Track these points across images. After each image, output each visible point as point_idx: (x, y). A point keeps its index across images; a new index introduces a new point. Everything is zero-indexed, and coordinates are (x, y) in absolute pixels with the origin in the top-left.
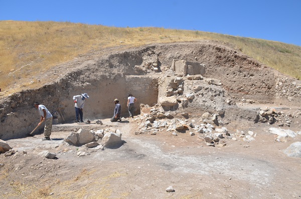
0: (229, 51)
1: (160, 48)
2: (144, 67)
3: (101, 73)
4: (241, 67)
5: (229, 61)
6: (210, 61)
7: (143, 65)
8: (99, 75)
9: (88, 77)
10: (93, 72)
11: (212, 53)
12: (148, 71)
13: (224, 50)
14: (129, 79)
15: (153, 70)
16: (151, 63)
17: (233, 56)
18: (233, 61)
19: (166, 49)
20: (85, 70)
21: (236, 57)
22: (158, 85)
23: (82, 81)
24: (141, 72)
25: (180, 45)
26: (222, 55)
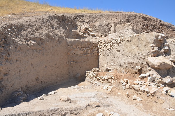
0: (154, 20)
1: (88, 17)
2: (80, 31)
3: (46, 32)
4: (167, 34)
5: (156, 28)
6: (137, 29)
7: (78, 30)
8: (44, 33)
9: (32, 34)
10: (37, 30)
11: (139, 22)
12: (85, 36)
13: (151, 19)
14: (71, 42)
15: (89, 35)
16: (87, 28)
17: (158, 24)
18: (159, 28)
19: (94, 18)
20: (27, 25)
21: (161, 25)
22: (98, 49)
23: (25, 39)
24: (78, 36)
25: (107, 15)
26: (149, 23)
